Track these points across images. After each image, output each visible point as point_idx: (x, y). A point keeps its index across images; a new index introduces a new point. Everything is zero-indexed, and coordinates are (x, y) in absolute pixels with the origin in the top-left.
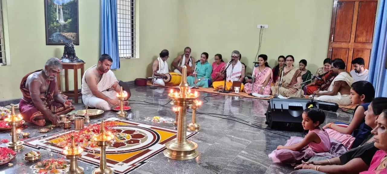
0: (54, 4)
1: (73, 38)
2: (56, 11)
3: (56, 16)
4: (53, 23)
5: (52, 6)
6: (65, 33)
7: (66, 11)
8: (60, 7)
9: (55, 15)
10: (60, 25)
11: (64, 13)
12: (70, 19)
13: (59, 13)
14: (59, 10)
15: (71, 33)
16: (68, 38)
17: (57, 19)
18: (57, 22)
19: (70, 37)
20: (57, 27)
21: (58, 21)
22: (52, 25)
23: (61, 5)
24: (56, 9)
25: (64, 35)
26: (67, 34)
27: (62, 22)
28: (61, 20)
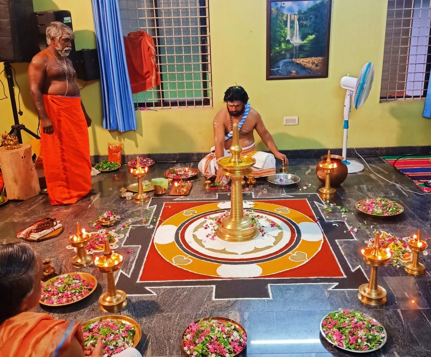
0: (283, 15)
1: (317, 66)
2: (286, 26)
3: (286, 34)
4: (280, 45)
5: (280, 18)
6: (302, 60)
7: (305, 23)
8: (294, 17)
9: (284, 32)
10: (293, 47)
11: (301, 26)
12: (311, 34)
13: (292, 27)
14: (292, 22)
15: (313, 58)
16: (306, 67)
17: (288, 38)
18: (288, 42)
19: (310, 65)
20: (286, 50)
21: (288, 40)
22: (277, 48)
23: (297, 13)
24: (286, 23)
25: (298, 62)
26: (305, 61)
27: (297, 41)
28: (294, 38)
